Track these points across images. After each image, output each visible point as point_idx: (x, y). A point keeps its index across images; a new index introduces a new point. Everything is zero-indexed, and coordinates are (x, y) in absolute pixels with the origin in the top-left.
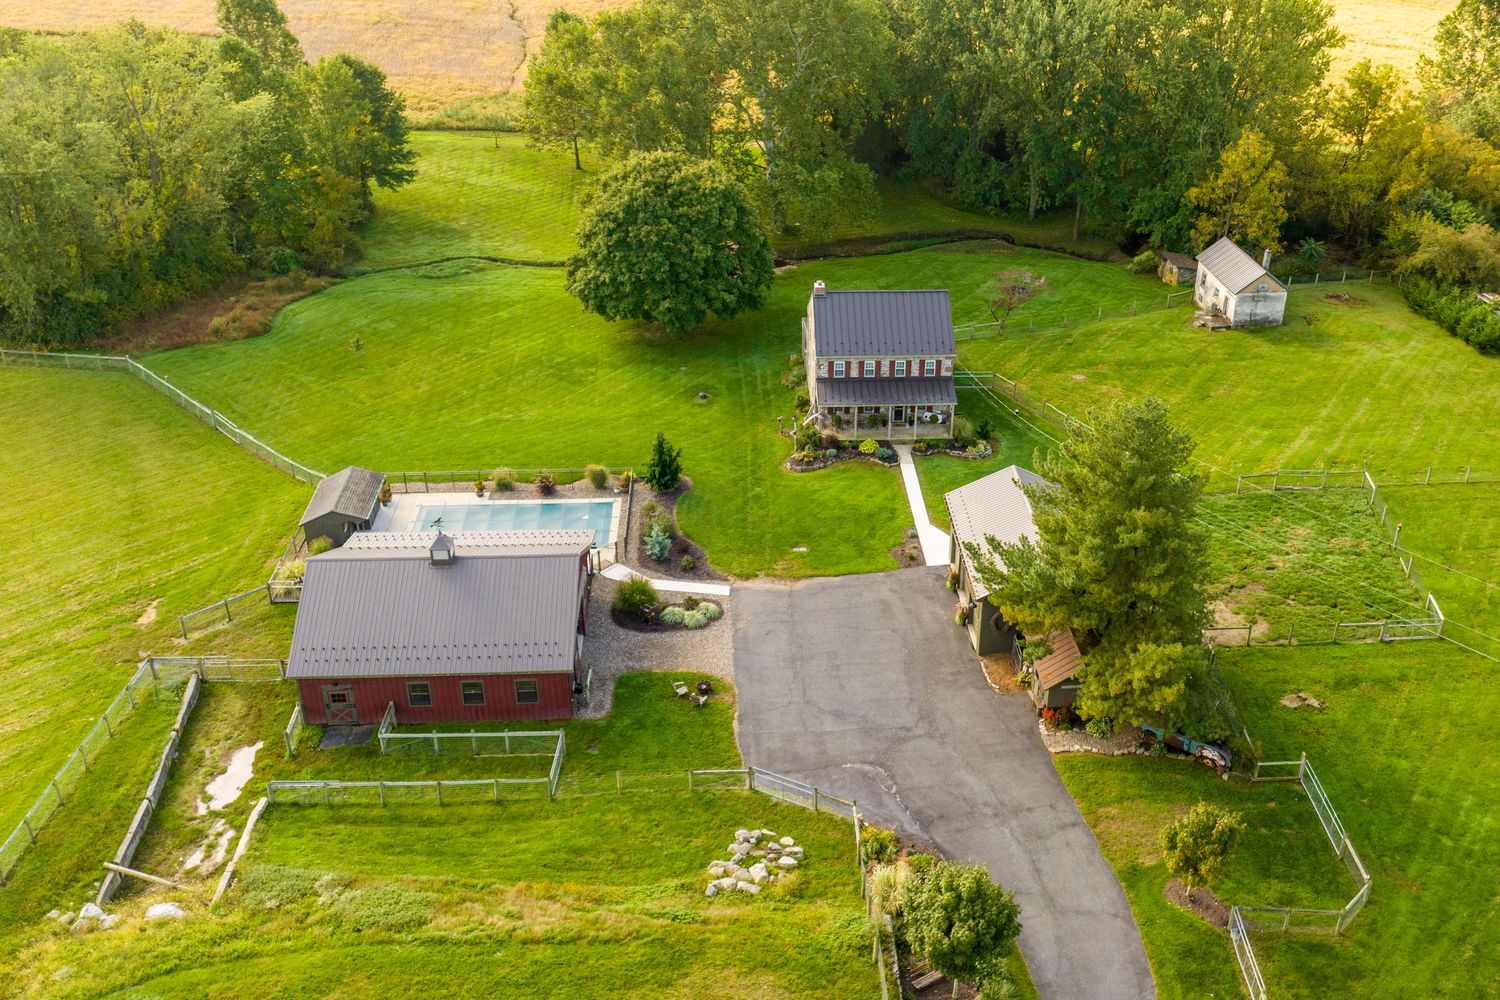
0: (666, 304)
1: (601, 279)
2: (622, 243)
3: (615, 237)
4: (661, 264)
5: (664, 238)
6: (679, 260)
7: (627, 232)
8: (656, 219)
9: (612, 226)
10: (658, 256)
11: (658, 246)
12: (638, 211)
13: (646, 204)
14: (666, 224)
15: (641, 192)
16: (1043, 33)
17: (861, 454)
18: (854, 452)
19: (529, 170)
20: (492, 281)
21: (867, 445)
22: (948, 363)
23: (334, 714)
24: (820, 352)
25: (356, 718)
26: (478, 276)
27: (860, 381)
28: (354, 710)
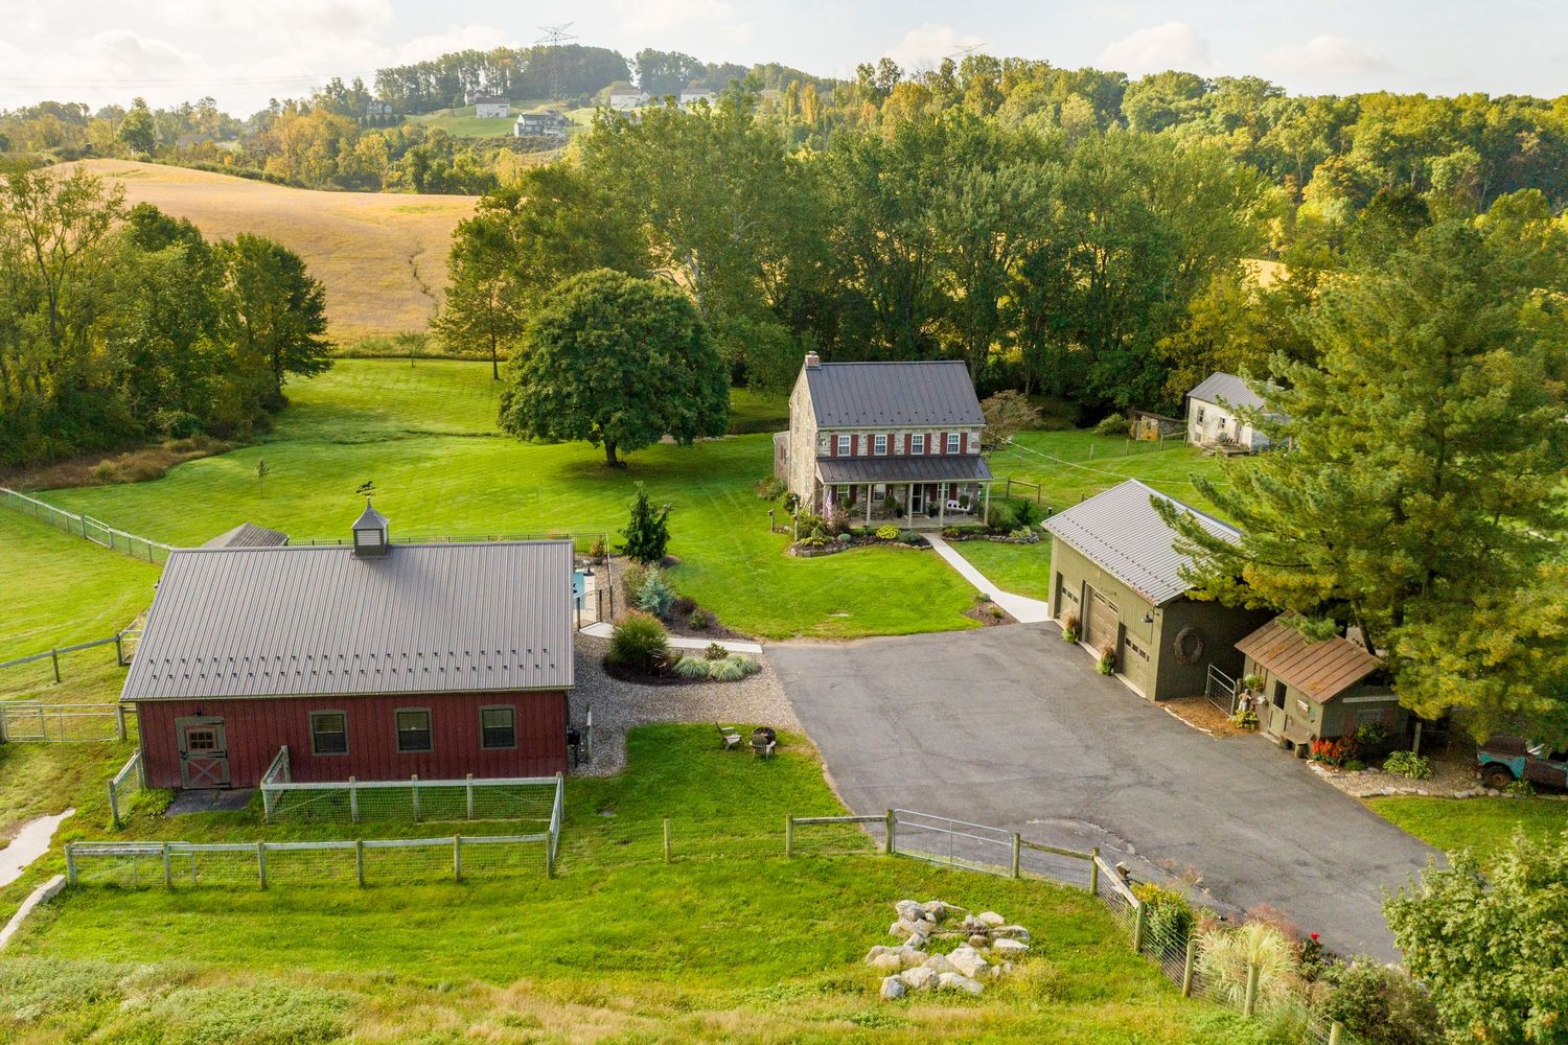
1: (544, 392)
2: (569, 350)
3: (561, 343)
4: (614, 371)
5: (616, 343)
7: (575, 338)
8: (607, 325)
9: (557, 332)
10: (611, 362)
12: (586, 317)
13: (595, 309)
14: (618, 330)
17: (879, 540)
18: (870, 538)
19: (446, 381)
20: (412, 447)
21: (887, 529)
22: (974, 437)
23: (193, 772)
24: (820, 423)
25: (227, 779)
26: (396, 443)
27: (870, 459)
28: (224, 763)
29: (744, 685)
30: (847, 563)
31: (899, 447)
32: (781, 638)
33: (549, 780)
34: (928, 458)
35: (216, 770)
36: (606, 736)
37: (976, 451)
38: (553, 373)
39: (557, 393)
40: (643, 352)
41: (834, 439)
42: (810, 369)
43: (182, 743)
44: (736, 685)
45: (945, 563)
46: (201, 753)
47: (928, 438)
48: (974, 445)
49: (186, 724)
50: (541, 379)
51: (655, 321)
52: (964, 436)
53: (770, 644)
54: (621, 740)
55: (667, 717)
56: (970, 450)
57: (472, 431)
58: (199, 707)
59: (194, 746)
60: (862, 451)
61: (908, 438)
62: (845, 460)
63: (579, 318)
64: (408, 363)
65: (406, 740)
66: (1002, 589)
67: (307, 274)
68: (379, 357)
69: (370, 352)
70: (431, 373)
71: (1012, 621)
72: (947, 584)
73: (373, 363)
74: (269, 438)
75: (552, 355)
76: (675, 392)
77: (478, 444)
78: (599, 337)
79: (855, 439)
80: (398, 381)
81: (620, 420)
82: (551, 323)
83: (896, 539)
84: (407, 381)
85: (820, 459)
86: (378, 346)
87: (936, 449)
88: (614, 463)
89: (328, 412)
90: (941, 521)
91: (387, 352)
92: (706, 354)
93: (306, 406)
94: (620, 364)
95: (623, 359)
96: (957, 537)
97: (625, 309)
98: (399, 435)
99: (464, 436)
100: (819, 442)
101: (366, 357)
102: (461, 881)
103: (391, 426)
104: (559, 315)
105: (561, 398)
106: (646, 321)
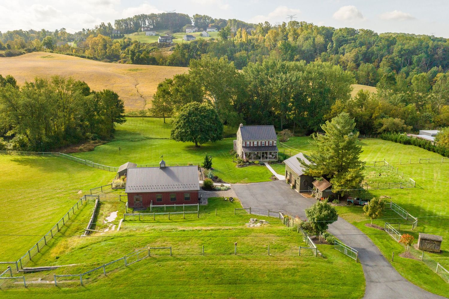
0: (199, 136)
1: (182, 131)
2: (188, 122)
3: (186, 120)
4: (198, 126)
5: (198, 120)
6: (202, 126)
7: (189, 119)
8: (196, 116)
9: (185, 117)
10: (197, 124)
11: (197, 122)
12: (191, 114)
13: (193, 112)
14: (199, 117)
15: (192, 109)
16: (284, 80)
17: (255, 164)
18: (253, 163)
19: (152, 123)
20: (148, 141)
21: (257, 162)
22: (275, 142)
23: (136, 205)
24: (243, 139)
25: (142, 206)
26: (145, 141)
27: (254, 147)
28: (142, 203)
29: (227, 191)
30: (248, 169)
31: (259, 144)
32: (234, 183)
33: (196, 205)
34: (265, 146)
35: (140, 205)
36: (204, 199)
37: (275, 145)
38: (184, 127)
39: (185, 131)
40: (204, 122)
41: (246, 143)
42: (241, 127)
43: (135, 200)
44: (226, 191)
45: (267, 169)
46: (138, 202)
47: (265, 142)
48: (275, 144)
49: (135, 197)
50: (181, 128)
51: (207, 114)
52: (273, 142)
53: (232, 184)
54: (207, 200)
55: (214, 196)
56: (274, 145)
57: (162, 138)
58: (138, 194)
59: (137, 201)
60: (252, 145)
61: (261, 142)
62: (248, 147)
63: (190, 114)
64: (142, 118)
65: (172, 199)
66: (278, 174)
67: (119, 98)
68: (134, 117)
69: (131, 116)
70: (148, 121)
71: (278, 180)
72: (267, 173)
73: (133, 118)
74: (114, 140)
75: (184, 123)
76: (211, 131)
77: (164, 141)
78: (195, 119)
79: (250, 143)
80: (140, 124)
81: (200, 137)
82: (184, 115)
83: (258, 164)
84: (143, 124)
85: (243, 147)
86: (133, 114)
87: (267, 145)
88: (197, 146)
89: (125, 133)
90: (268, 160)
91: (135, 115)
92: (218, 122)
93: (120, 131)
94: (199, 124)
95: (200, 124)
96: (271, 163)
97: (200, 111)
98: (145, 139)
99: (160, 139)
100: (243, 143)
101: (130, 117)
102: (184, 219)
103: (142, 136)
104: (185, 113)
105: (186, 132)
106: (205, 114)
